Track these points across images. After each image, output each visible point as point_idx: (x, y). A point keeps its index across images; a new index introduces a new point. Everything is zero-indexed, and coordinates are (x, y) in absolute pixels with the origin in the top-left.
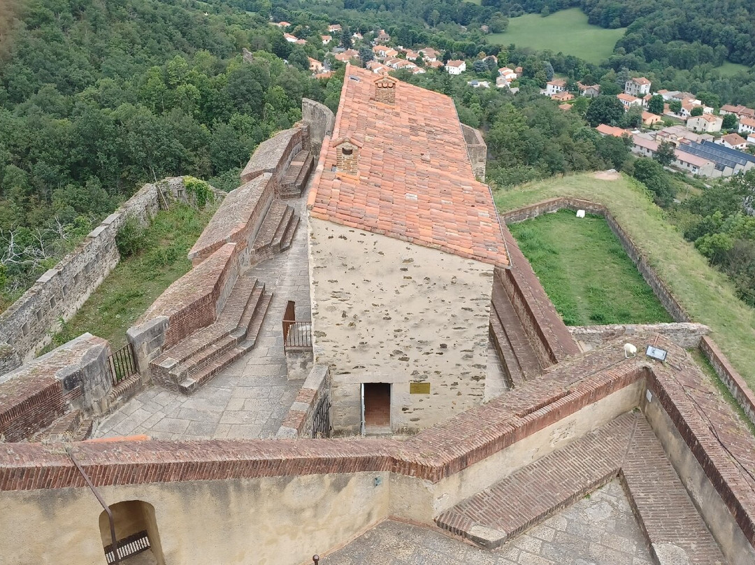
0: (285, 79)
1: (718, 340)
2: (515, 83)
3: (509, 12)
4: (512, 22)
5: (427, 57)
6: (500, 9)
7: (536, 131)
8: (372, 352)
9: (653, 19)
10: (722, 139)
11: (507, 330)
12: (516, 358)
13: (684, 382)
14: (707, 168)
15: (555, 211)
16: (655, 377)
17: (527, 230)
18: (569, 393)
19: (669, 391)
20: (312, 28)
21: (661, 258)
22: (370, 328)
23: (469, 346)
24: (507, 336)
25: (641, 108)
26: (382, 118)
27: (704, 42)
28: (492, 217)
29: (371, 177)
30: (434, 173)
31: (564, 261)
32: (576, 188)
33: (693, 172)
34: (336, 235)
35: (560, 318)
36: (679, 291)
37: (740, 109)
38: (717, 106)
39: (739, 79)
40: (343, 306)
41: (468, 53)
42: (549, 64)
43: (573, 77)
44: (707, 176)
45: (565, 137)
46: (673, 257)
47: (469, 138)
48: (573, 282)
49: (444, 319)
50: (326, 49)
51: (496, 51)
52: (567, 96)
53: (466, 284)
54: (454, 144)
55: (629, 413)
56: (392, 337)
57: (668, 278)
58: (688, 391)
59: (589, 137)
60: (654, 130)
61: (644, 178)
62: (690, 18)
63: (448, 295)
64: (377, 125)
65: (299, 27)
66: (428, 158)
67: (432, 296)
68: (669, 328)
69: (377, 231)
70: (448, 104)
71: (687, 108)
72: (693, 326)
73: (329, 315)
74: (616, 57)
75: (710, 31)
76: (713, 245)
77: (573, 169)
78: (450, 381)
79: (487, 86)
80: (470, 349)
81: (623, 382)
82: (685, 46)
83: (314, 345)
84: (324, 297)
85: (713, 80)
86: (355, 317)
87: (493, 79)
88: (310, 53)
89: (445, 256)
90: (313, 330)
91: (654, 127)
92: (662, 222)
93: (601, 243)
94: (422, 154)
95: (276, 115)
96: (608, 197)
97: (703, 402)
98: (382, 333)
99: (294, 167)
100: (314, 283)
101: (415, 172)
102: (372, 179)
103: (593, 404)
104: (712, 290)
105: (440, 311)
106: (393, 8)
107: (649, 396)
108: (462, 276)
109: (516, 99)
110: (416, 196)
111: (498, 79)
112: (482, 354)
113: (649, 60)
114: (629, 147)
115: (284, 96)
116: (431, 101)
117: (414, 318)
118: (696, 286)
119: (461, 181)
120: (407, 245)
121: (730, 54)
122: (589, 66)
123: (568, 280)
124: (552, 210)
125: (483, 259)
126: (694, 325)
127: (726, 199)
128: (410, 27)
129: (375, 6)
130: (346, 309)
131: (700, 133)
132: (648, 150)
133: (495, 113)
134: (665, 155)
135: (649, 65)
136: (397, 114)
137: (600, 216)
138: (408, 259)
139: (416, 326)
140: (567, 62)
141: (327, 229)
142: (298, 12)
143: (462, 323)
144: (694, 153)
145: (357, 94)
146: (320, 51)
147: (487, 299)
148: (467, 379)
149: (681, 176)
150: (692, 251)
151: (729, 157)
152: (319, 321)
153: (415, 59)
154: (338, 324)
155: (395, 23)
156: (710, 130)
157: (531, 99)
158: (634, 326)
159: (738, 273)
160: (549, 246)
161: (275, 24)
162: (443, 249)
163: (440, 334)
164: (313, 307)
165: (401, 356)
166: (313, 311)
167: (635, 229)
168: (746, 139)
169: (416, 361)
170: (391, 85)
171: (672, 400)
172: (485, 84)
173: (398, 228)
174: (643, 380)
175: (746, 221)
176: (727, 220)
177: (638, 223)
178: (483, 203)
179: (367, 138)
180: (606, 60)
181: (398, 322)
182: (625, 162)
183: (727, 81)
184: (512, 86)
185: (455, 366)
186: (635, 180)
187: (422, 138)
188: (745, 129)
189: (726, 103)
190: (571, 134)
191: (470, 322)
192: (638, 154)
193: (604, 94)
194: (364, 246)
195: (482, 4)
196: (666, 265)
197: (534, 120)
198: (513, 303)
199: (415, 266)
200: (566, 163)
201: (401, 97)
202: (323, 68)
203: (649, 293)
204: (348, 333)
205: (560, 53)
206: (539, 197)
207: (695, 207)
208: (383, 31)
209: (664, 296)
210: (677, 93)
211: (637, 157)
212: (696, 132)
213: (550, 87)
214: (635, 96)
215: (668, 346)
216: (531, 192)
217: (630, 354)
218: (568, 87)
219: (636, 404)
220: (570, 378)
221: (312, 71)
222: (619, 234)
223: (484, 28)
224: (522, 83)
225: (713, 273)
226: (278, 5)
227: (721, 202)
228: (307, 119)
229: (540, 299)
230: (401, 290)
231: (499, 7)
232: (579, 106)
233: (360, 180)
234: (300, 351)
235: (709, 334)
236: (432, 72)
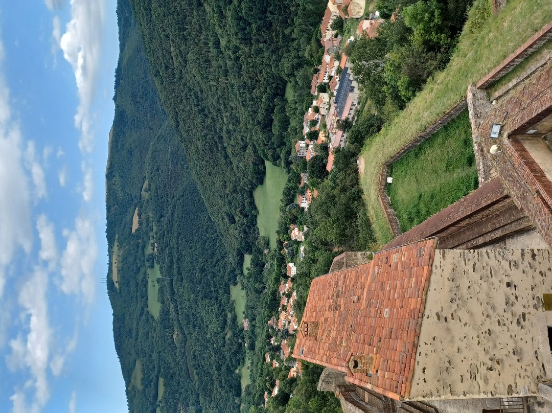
0: (303, 397)
1: (479, 77)
2: (301, 228)
3: (256, 236)
4: (262, 234)
5: (286, 290)
6: (254, 242)
7: (332, 212)
8: (521, 344)
9: (259, 145)
10: (333, 91)
11: (487, 231)
12: (511, 223)
13: (517, 109)
14: (353, 97)
15: (389, 198)
16: (515, 130)
17: (405, 216)
18: (538, 192)
19: (527, 119)
20: (268, 374)
21: (419, 123)
22: (500, 347)
23: (505, 264)
24: (492, 231)
25: (315, 145)
26: (329, 332)
27: (273, 112)
28: (397, 252)
29: (374, 344)
30: (367, 295)
31: (426, 189)
32: (371, 185)
33: (356, 106)
34: (422, 376)
35: (472, 192)
36: (443, 108)
37: (313, 84)
38: (312, 97)
39: (295, 87)
40: (483, 370)
41: (282, 261)
42: (288, 207)
43: (296, 190)
44: (358, 96)
45: (336, 192)
46: (418, 115)
47: (340, 265)
48: (443, 181)
49: (485, 285)
50: (282, 364)
51: (280, 243)
52: (309, 193)
53: (453, 269)
54: (345, 277)
55: (548, 144)
56: (505, 328)
57: (434, 117)
58: (524, 106)
59: (335, 176)
60: (329, 134)
61: (361, 137)
62: (259, 123)
63: (464, 283)
64: (334, 336)
65: (268, 384)
66: (356, 298)
67: (466, 296)
68: (472, 112)
69: (416, 342)
70: (318, 282)
71: (314, 116)
72: (470, 96)
73: (492, 382)
74: (283, 165)
75: (266, 110)
76: (407, 89)
77: (358, 184)
78: (539, 278)
79: (303, 247)
80: (508, 263)
81: (523, 153)
82: (276, 123)
83: (521, 395)
84: (477, 387)
85: (296, 103)
86: (491, 360)
87: (298, 243)
88: (285, 377)
89: (432, 287)
90: (507, 396)
91: (327, 135)
92: (392, 126)
93: (411, 164)
94: (354, 302)
95: (330, 406)
96: (377, 163)
97: (532, 94)
98: (503, 336)
99: (369, 400)
100: (464, 395)
101: (368, 309)
102: (375, 343)
103: (545, 173)
104: (440, 87)
105: (477, 289)
106: (254, 315)
107: (532, 131)
108: (447, 273)
109: (312, 227)
110: (386, 309)
111: (299, 240)
112: (511, 253)
113: (284, 144)
114: (341, 149)
115: (316, 399)
116: (315, 294)
117: (486, 310)
118: (439, 98)
119: (372, 274)
120: (425, 318)
121: (280, 95)
122: (289, 181)
123: (441, 185)
124: (388, 200)
125: (431, 258)
126: (468, 95)
127: (373, 84)
128: (266, 302)
129: (252, 328)
130: (485, 368)
131: (330, 105)
132: (343, 136)
133: (321, 241)
134: (345, 125)
135: (287, 143)
136: (326, 320)
137: (390, 166)
138: (436, 317)
139: (493, 308)
140: (287, 196)
141: (418, 384)
142: (257, 385)
143: (487, 270)
144: (344, 107)
145: (313, 350)
146: (283, 368)
147: (464, 252)
148: (536, 264)
149: (359, 113)
150: (412, 103)
151: (345, 85)
152: (498, 391)
153: (287, 299)
154: (499, 374)
155: (264, 313)
156: (328, 100)
157: (311, 217)
158: (473, 136)
159: (426, 69)
160: (415, 200)
161: (266, 403)
162: (426, 290)
163: (498, 288)
164: (485, 396)
165: (522, 319)
166: (490, 396)
167: (399, 143)
168: (332, 76)
169: (524, 307)
170: (306, 325)
171: (533, 116)
172: (302, 248)
173: (412, 326)
174: (519, 137)
175: (388, 70)
176: (388, 82)
177: (394, 141)
178: (387, 258)
179: (344, 344)
180: (284, 171)
181: (491, 324)
182: (351, 150)
183: (296, 94)
184: (303, 230)
185: (525, 275)
186: (364, 146)
187: (342, 301)
188: (326, 78)
189: (310, 93)
190: (334, 188)
191: (484, 265)
192: (345, 142)
193: (306, 169)
194: (429, 353)
195: (251, 254)
196: (424, 120)
197: (325, 214)
198: (464, 227)
199: (442, 311)
200: (353, 189)
201: (314, 317)
202: (295, 367)
203: (446, 128)
204: (507, 365)
205: (281, 200)
206: (379, 210)
207: (380, 103)
208: (269, 322)
209: (448, 118)
210: (304, 124)
211: (347, 143)
212: (329, 108)
213: (303, 205)
214: (307, 149)
215: (488, 122)
216: (376, 216)
217: (499, 149)
218: (303, 193)
219: (540, 139)
220: (524, 191)
221: (297, 376)
222: (403, 153)
223: (266, 251)
224: (301, 223)
225: (427, 88)
226: (254, 400)
227: (376, 87)
228: (332, 388)
229: (459, 207)
230: (464, 321)
231: (253, 243)
232: (314, 185)
233: (377, 353)
234: (528, 407)
235: (474, 84)
236: (295, 286)
